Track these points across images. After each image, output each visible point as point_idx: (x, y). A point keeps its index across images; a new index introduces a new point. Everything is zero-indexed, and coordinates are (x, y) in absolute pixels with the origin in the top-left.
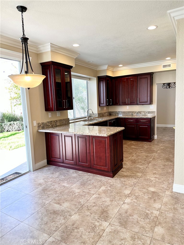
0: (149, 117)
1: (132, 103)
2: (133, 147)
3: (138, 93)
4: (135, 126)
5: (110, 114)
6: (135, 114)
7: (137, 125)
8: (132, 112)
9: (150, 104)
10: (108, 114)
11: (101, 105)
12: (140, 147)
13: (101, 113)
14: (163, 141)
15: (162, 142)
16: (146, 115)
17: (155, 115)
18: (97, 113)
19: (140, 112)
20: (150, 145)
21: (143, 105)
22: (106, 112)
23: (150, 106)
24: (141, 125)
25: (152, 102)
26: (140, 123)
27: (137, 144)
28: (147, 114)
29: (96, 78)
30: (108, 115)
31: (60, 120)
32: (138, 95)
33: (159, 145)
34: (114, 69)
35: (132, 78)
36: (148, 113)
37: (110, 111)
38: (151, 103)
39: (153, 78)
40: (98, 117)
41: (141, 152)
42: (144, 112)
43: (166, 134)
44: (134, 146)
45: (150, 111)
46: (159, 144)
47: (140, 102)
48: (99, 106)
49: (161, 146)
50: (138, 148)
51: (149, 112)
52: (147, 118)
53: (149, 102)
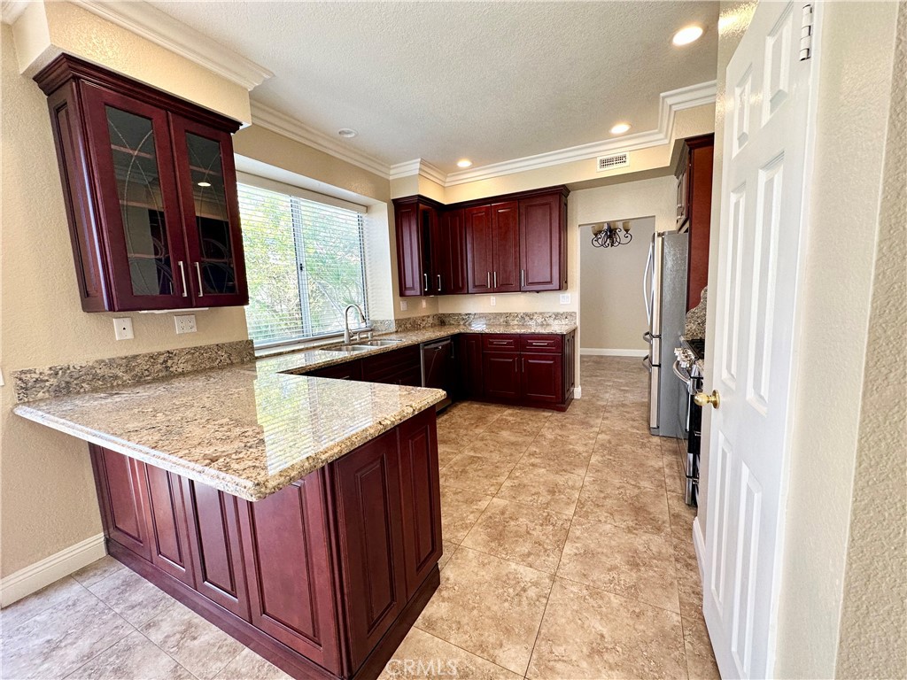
0: (559, 332)
1: (504, 287)
2: (505, 434)
3: (523, 254)
4: (514, 361)
5: (442, 321)
6: (516, 323)
7: (521, 356)
8: (508, 315)
9: (560, 289)
10: (436, 322)
11: (408, 293)
12: (530, 435)
13: (409, 319)
14: (603, 406)
15: (598, 409)
16: (548, 325)
17: (575, 323)
18: (393, 318)
19: (530, 316)
20: (562, 425)
21: (538, 292)
22: (428, 314)
23: (561, 295)
24: (533, 357)
25: (566, 282)
26: (531, 350)
27: (519, 420)
28: (551, 321)
29: (385, 205)
30: (433, 326)
31: (195, 348)
32: (523, 260)
33: (592, 427)
34: (448, 180)
35: (503, 207)
36: (554, 316)
37: (441, 312)
38: (563, 285)
39: (566, 205)
40: (397, 332)
41: (533, 465)
42: (541, 314)
43: (607, 379)
44: (508, 433)
45: (561, 311)
46: (592, 423)
47: (530, 281)
48: (402, 294)
49: (597, 430)
50: (520, 440)
51: (557, 316)
52: (552, 334)
53: (556, 283)
